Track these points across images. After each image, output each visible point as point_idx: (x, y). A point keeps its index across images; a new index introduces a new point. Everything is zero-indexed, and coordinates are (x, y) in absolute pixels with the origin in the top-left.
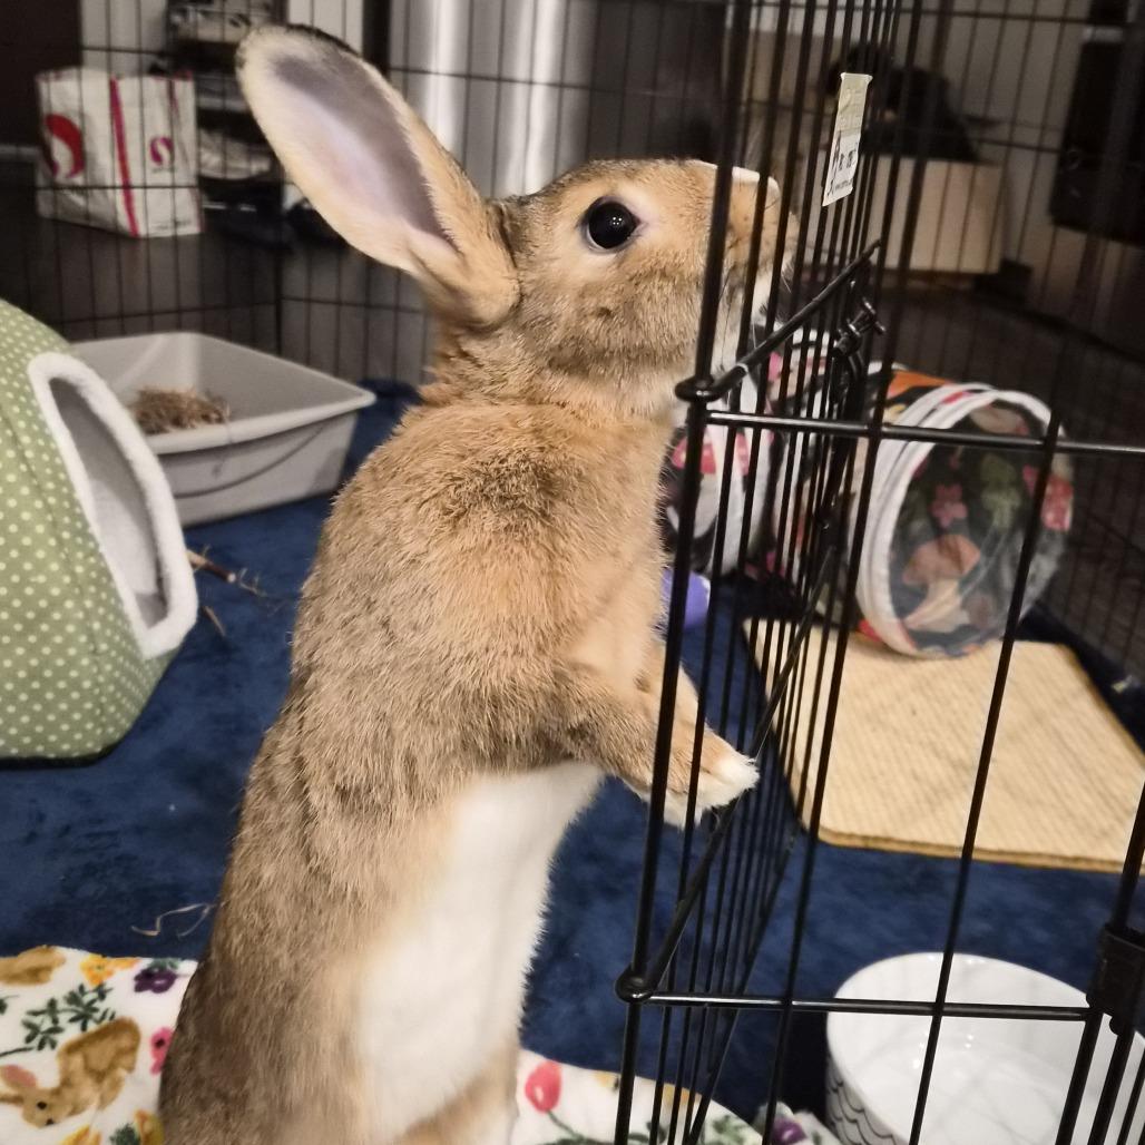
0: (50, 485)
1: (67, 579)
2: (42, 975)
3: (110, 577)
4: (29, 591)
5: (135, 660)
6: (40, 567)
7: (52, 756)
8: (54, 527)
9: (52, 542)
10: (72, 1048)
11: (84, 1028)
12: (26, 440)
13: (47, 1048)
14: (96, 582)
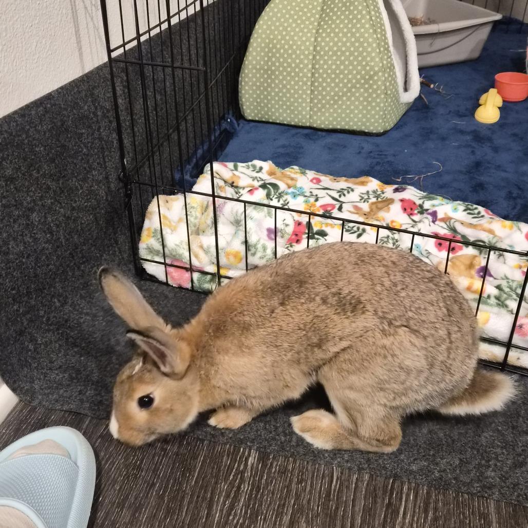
0: (379, 30)
1: (381, 65)
2: (365, 184)
3: (394, 68)
4: (368, 68)
5: (398, 101)
6: (372, 59)
7: (367, 131)
8: (379, 45)
9: (378, 50)
10: (373, 203)
11: (377, 199)
12: (373, 13)
13: (366, 202)
14: (390, 68)
